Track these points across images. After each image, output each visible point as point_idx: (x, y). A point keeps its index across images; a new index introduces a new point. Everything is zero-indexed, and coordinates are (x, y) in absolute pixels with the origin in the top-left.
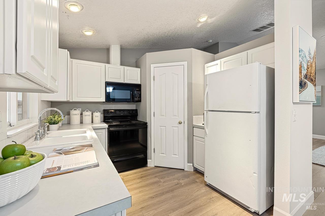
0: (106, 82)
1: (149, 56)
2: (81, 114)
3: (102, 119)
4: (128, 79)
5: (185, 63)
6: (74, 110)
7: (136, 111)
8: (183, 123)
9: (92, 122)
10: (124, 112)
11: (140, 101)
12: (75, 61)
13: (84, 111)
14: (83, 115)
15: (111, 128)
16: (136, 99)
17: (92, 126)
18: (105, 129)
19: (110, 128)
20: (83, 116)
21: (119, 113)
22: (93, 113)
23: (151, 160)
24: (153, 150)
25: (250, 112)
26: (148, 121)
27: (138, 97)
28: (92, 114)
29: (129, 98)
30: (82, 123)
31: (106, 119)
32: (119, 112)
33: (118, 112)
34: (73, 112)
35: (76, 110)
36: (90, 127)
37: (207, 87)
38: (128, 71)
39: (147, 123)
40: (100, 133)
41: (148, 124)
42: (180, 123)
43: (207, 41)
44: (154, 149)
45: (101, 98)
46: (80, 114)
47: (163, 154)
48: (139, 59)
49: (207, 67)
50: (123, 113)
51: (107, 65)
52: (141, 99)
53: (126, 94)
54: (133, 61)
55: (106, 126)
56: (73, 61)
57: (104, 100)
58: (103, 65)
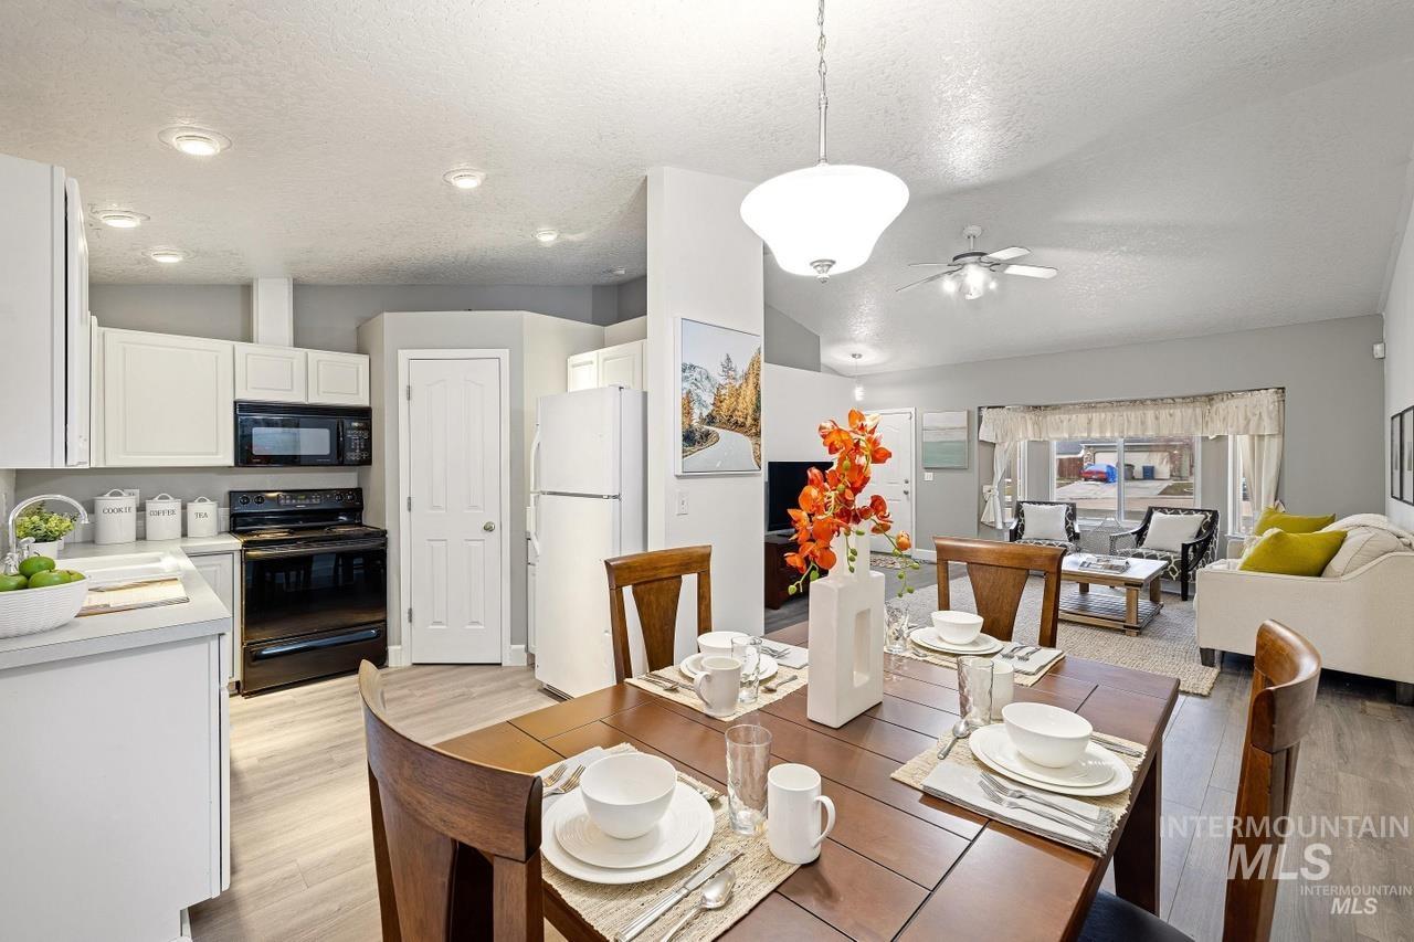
0: (235, 403)
1: (393, 324)
2: (141, 509)
3: (225, 524)
4: (321, 389)
5: (504, 354)
6: (111, 495)
7: (358, 493)
8: (498, 527)
9: (184, 535)
10: (311, 499)
11: (368, 462)
12: (114, 335)
13: (152, 499)
14: (148, 511)
15: (253, 550)
16: (353, 456)
17: (184, 545)
18: (231, 552)
19: (248, 551)
20: (148, 515)
21: (288, 502)
22: (189, 504)
23: (399, 647)
24: (407, 615)
25: (601, 497)
26: (389, 526)
27: (361, 450)
28: (184, 507)
29: (327, 452)
30: (145, 538)
31: (239, 523)
32: (291, 499)
33: (285, 499)
34: (106, 502)
35: (121, 495)
36: (177, 547)
37: (537, 430)
38: (321, 366)
39: (385, 532)
40: (214, 568)
41: (391, 536)
42: (488, 528)
43: (610, 271)
44: (411, 610)
45: (217, 453)
46: (134, 510)
47: (440, 623)
48: (370, 319)
49: (574, 366)
50: (308, 501)
51: (241, 347)
52: (371, 456)
53: (315, 440)
54: (345, 326)
55: (235, 543)
56: (108, 336)
57: (231, 462)
58: (228, 345)
